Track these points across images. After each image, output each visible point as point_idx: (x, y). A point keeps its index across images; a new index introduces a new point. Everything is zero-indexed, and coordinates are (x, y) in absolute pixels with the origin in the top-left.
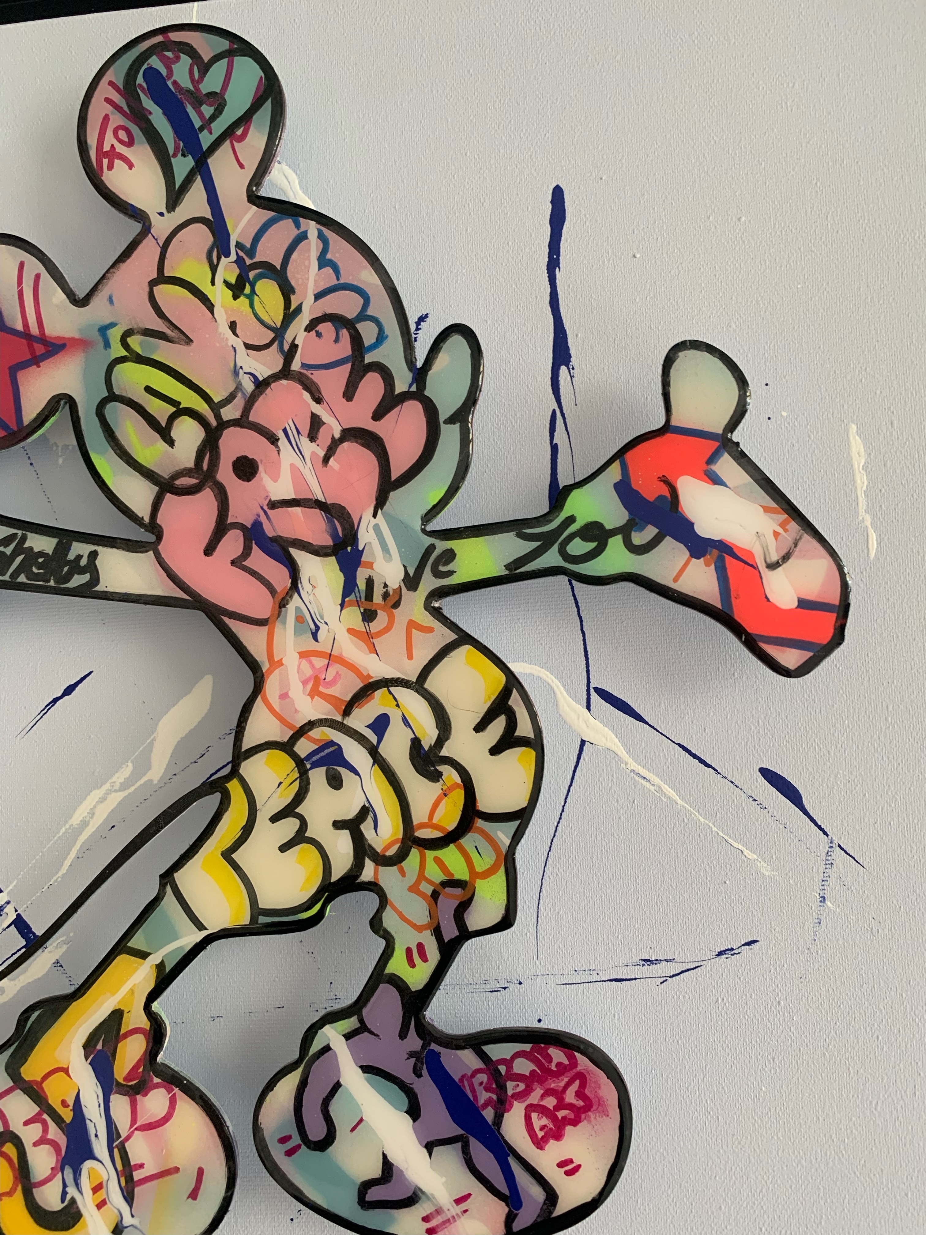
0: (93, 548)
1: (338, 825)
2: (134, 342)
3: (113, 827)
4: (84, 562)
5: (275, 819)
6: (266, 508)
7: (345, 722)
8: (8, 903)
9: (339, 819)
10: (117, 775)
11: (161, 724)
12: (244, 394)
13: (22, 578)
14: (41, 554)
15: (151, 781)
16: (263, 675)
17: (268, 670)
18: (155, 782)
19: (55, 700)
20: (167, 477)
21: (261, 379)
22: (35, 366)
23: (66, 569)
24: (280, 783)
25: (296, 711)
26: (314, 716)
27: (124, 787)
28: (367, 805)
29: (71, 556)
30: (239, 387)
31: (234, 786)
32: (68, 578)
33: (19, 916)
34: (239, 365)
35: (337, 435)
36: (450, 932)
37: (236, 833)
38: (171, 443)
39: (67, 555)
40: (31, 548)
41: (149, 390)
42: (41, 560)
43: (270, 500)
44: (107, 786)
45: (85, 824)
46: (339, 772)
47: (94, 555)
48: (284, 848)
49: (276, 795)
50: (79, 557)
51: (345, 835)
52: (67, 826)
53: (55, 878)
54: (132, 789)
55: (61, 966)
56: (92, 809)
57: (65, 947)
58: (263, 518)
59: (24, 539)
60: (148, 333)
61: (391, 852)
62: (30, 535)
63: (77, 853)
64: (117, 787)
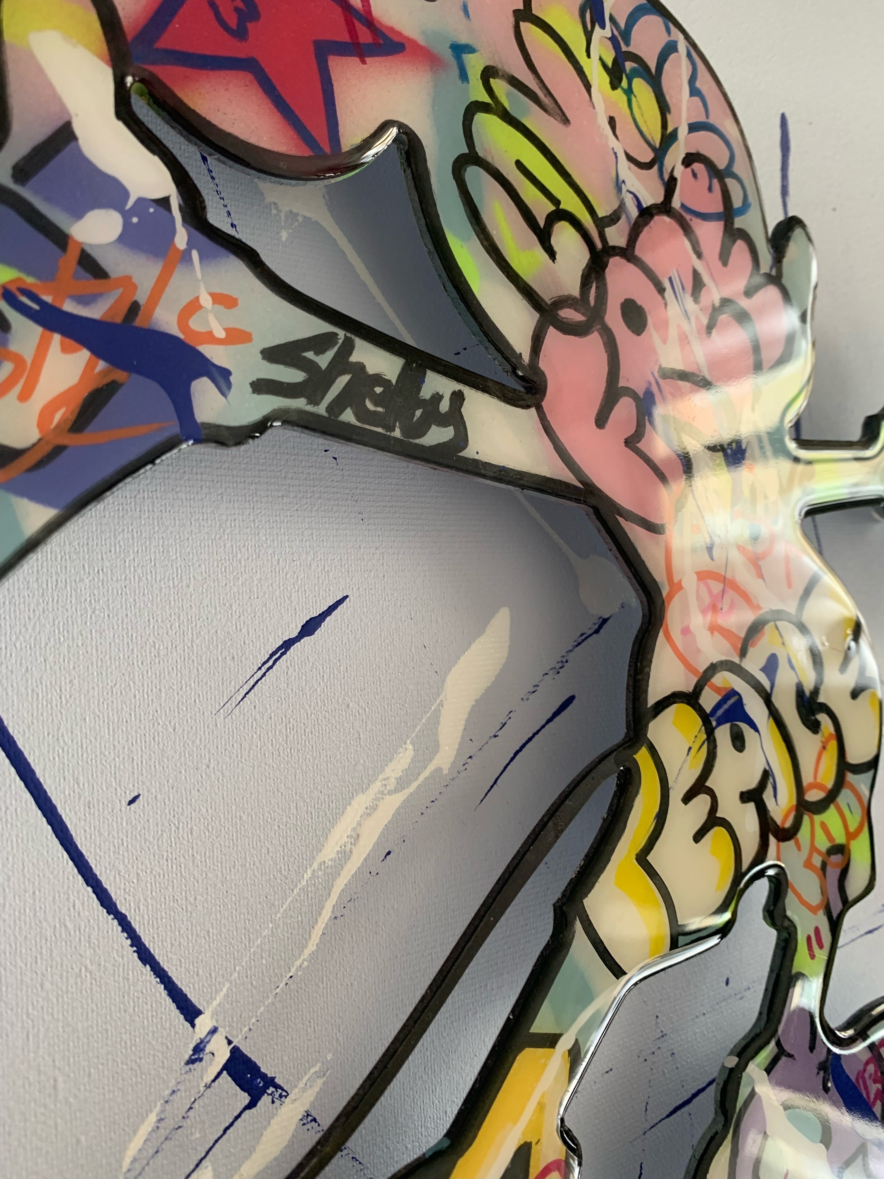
0: (457, 386)
1: (746, 797)
2: (499, 86)
3: (389, 853)
4: (444, 406)
5: (687, 798)
6: (658, 376)
7: (743, 665)
9: (744, 789)
10: (391, 766)
11: (450, 680)
12: (628, 217)
13: (348, 416)
14: (378, 379)
16: (663, 602)
17: (668, 594)
18: (445, 772)
19: (287, 645)
20: (549, 302)
21: (645, 206)
22: (357, 59)
23: (418, 413)
24: (690, 749)
25: (699, 651)
26: (716, 657)
28: (767, 768)
29: (426, 393)
30: (622, 206)
31: (642, 757)
32: (422, 429)
33: (236, 1052)
34: (621, 178)
35: (717, 304)
37: (649, 825)
38: (552, 254)
39: (419, 389)
40: (361, 367)
41: (519, 167)
42: (378, 390)
43: (660, 366)
44: (377, 786)
45: (345, 855)
46: (741, 729)
47: (458, 398)
48: (698, 837)
49: (686, 766)
50: (437, 398)
51: (751, 808)
52: (315, 866)
53: (298, 963)
54: (415, 785)
55: (314, 1120)
56: (354, 829)
57: (320, 1082)
58: (655, 389)
59: (348, 347)
60: (514, 82)
61: (788, 824)
62: (359, 342)
64: (392, 784)
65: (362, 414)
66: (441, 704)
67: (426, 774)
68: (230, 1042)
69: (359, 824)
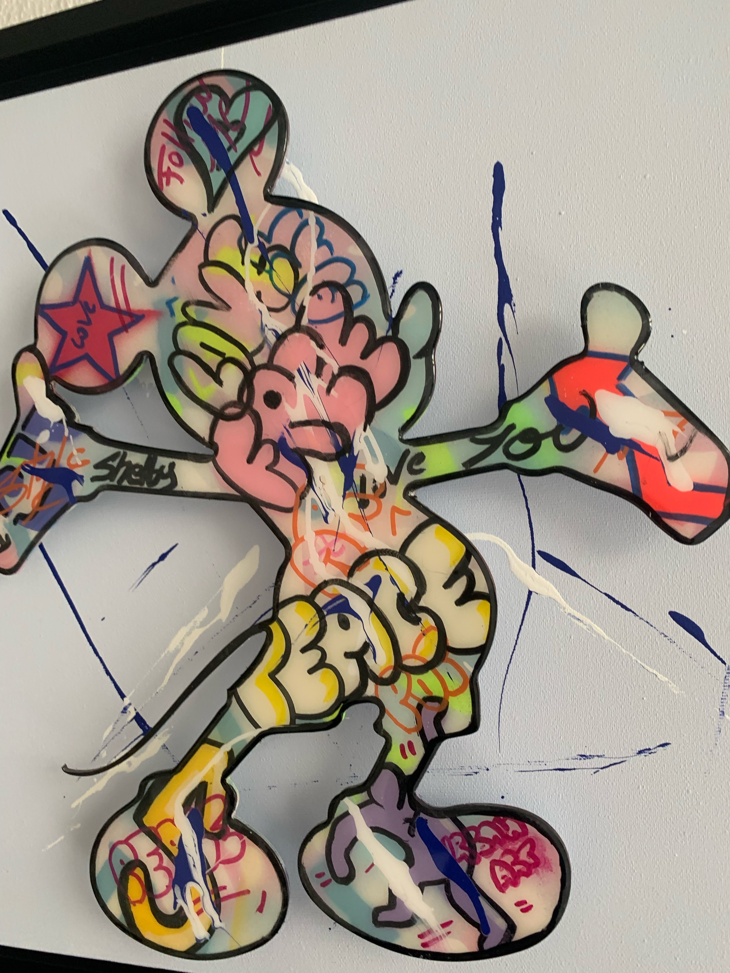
0: (171, 460)
1: (348, 655)
2: (191, 311)
3: (197, 652)
4: (166, 470)
5: (304, 650)
6: (288, 427)
7: (350, 581)
8: (130, 704)
9: (348, 651)
10: (198, 616)
11: (226, 579)
12: (269, 345)
13: (125, 483)
14: (137, 466)
15: (220, 620)
16: (291, 548)
17: (294, 545)
18: (224, 621)
19: (154, 565)
20: (219, 408)
21: (280, 333)
22: (125, 333)
23: (154, 476)
24: (306, 625)
25: (315, 573)
26: (328, 577)
27: (202, 624)
28: (368, 641)
29: (157, 467)
30: (265, 340)
31: (275, 627)
32: (156, 482)
33: (137, 714)
34: (264, 324)
35: (336, 372)
36: (431, 734)
37: (277, 660)
38: (220, 383)
39: (154, 466)
40: (130, 462)
41: (203, 345)
42: (137, 470)
43: (291, 422)
44: (191, 624)
45: (177, 651)
46: (347, 618)
47: (172, 466)
48: (311, 671)
49: (303, 634)
50: (163, 467)
51: (353, 663)
52: (166, 652)
53: (160, 688)
54: (208, 626)
55: (167, 748)
56: (182, 640)
57: (168, 736)
58: (286, 435)
59: (125, 455)
60: (200, 303)
61: (387, 675)
62: (129, 453)
63: (173, 671)
64: (198, 624)
65: (131, 481)
66: (222, 591)
67: (214, 621)
68: (135, 710)
69: (184, 638)
